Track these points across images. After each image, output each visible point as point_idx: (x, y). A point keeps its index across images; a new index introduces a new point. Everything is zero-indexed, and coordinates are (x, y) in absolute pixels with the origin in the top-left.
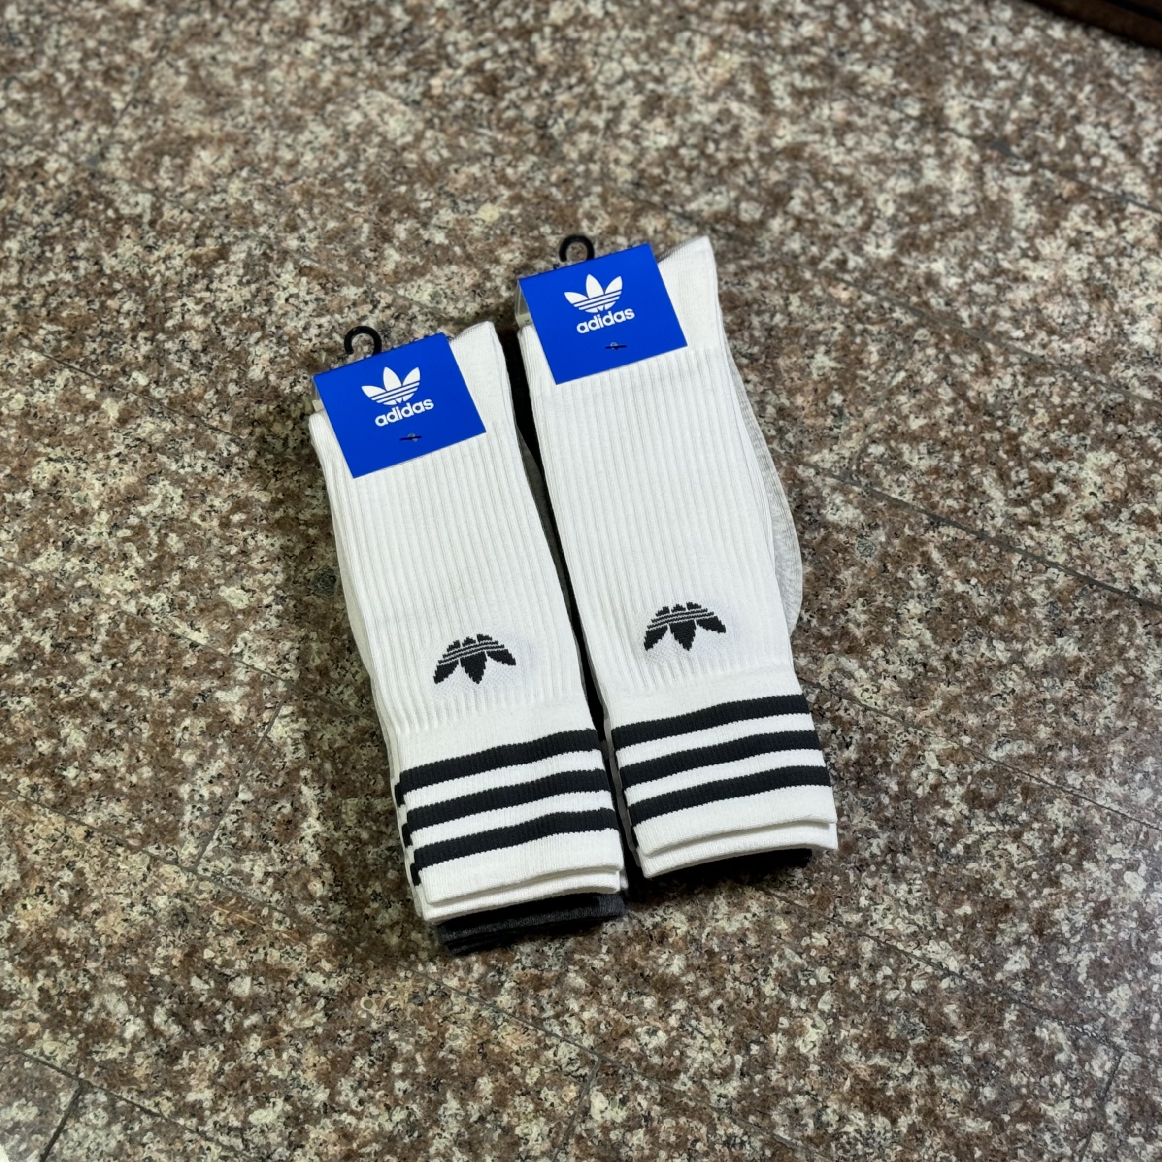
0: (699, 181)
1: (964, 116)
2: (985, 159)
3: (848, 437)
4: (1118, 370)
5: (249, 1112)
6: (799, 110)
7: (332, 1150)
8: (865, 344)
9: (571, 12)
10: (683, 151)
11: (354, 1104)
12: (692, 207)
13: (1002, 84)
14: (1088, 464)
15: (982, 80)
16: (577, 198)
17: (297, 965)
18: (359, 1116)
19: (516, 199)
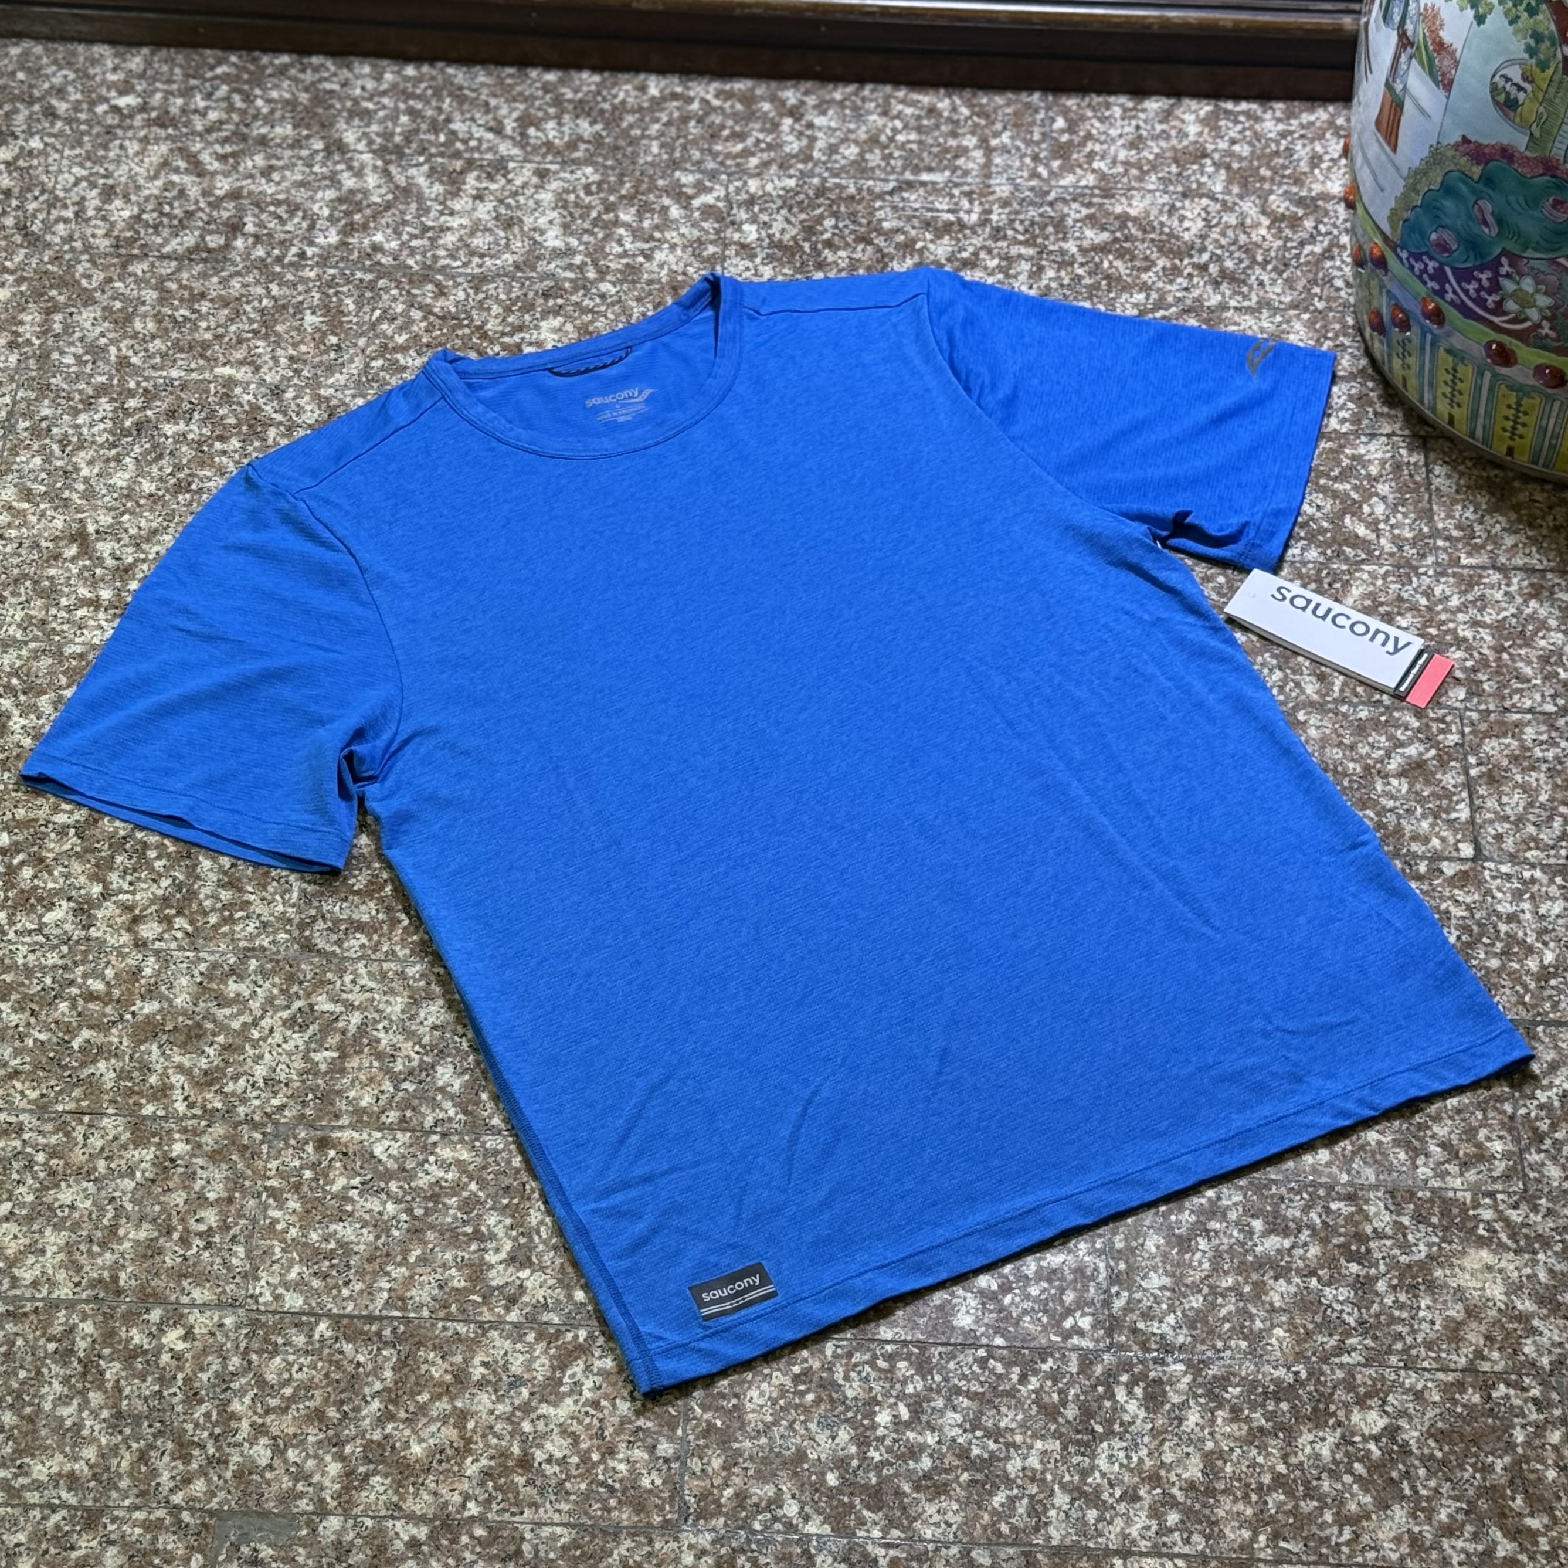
0: (166, 232)
1: (359, 140)
2: (387, 163)
3: (352, 361)
4: (542, 266)
5: (41, 916)
6: (228, 167)
7: (119, 920)
8: (341, 301)
9: (17, 150)
10: (145, 216)
11: (126, 887)
12: (167, 249)
13: (381, 114)
14: (543, 330)
15: (366, 116)
16: (69, 267)
17: (42, 814)
18: (133, 893)
19: (19, 281)
